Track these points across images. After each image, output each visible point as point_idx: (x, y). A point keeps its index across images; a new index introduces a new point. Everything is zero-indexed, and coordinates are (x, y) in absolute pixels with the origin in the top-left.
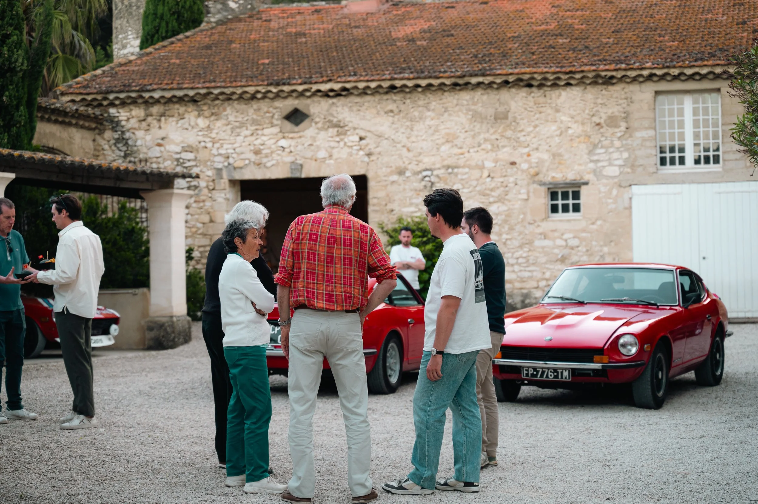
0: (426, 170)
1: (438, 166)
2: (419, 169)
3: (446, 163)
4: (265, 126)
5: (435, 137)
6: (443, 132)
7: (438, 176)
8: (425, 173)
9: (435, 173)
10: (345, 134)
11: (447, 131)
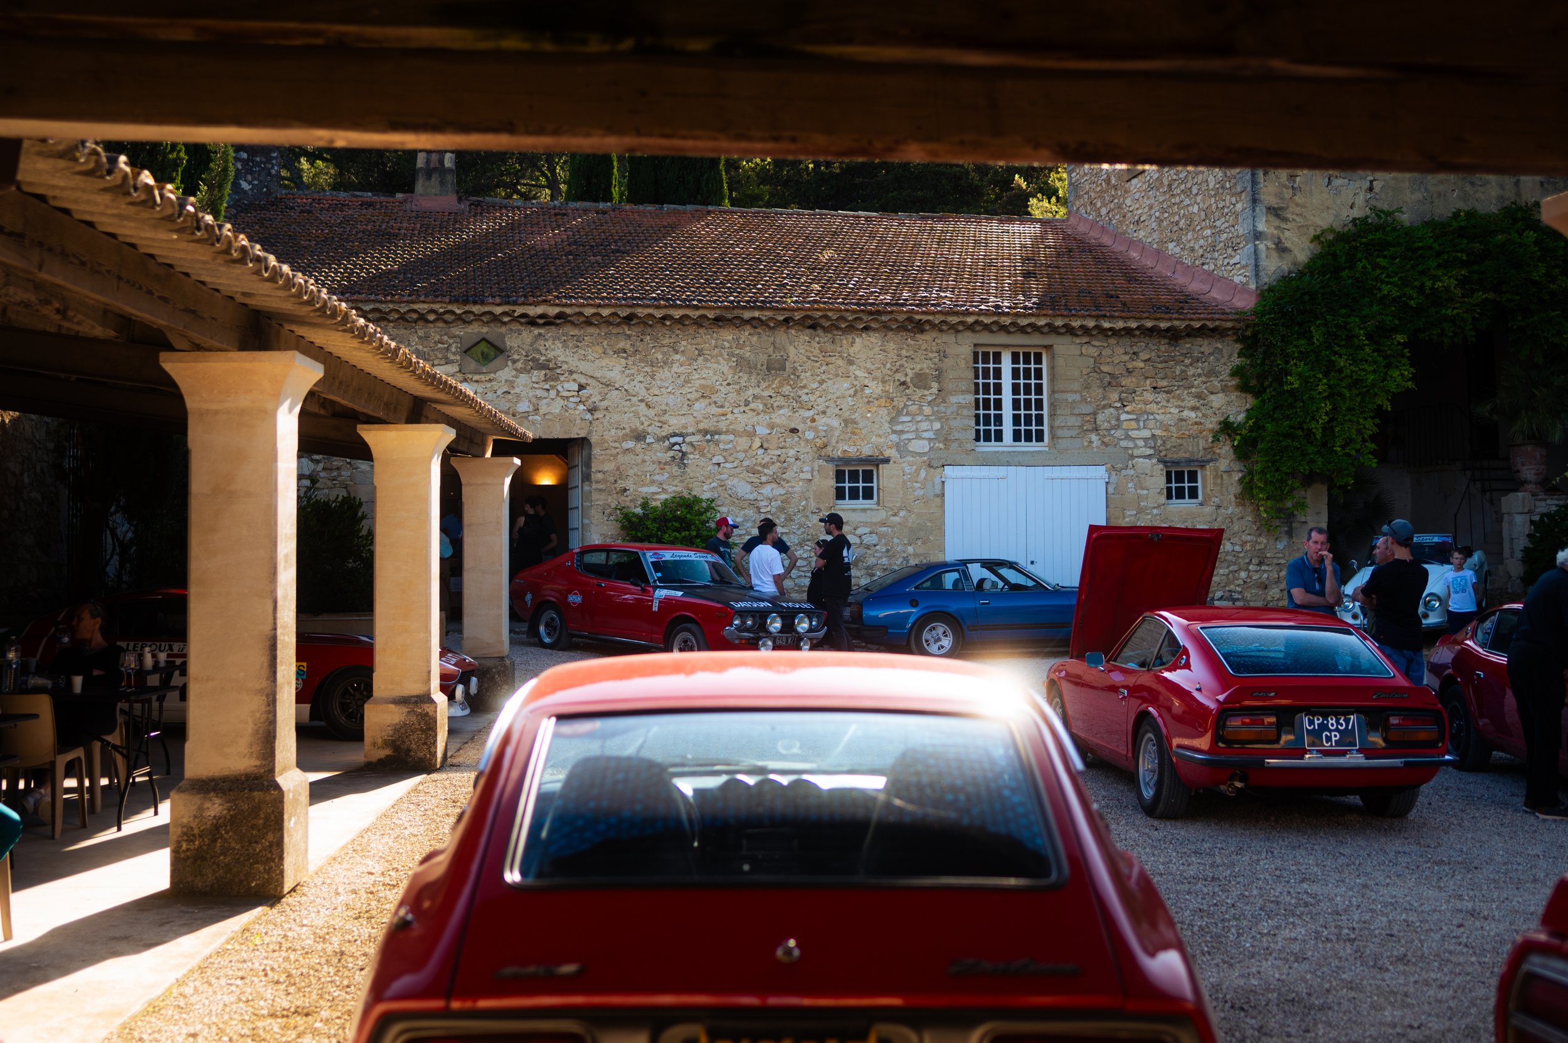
0: (675, 435)
1: (690, 430)
2: (664, 434)
3: (701, 426)
4: (436, 363)
5: (686, 390)
6: (697, 383)
7: (691, 444)
8: (673, 440)
9: (688, 439)
10: (557, 379)
11: (703, 382)
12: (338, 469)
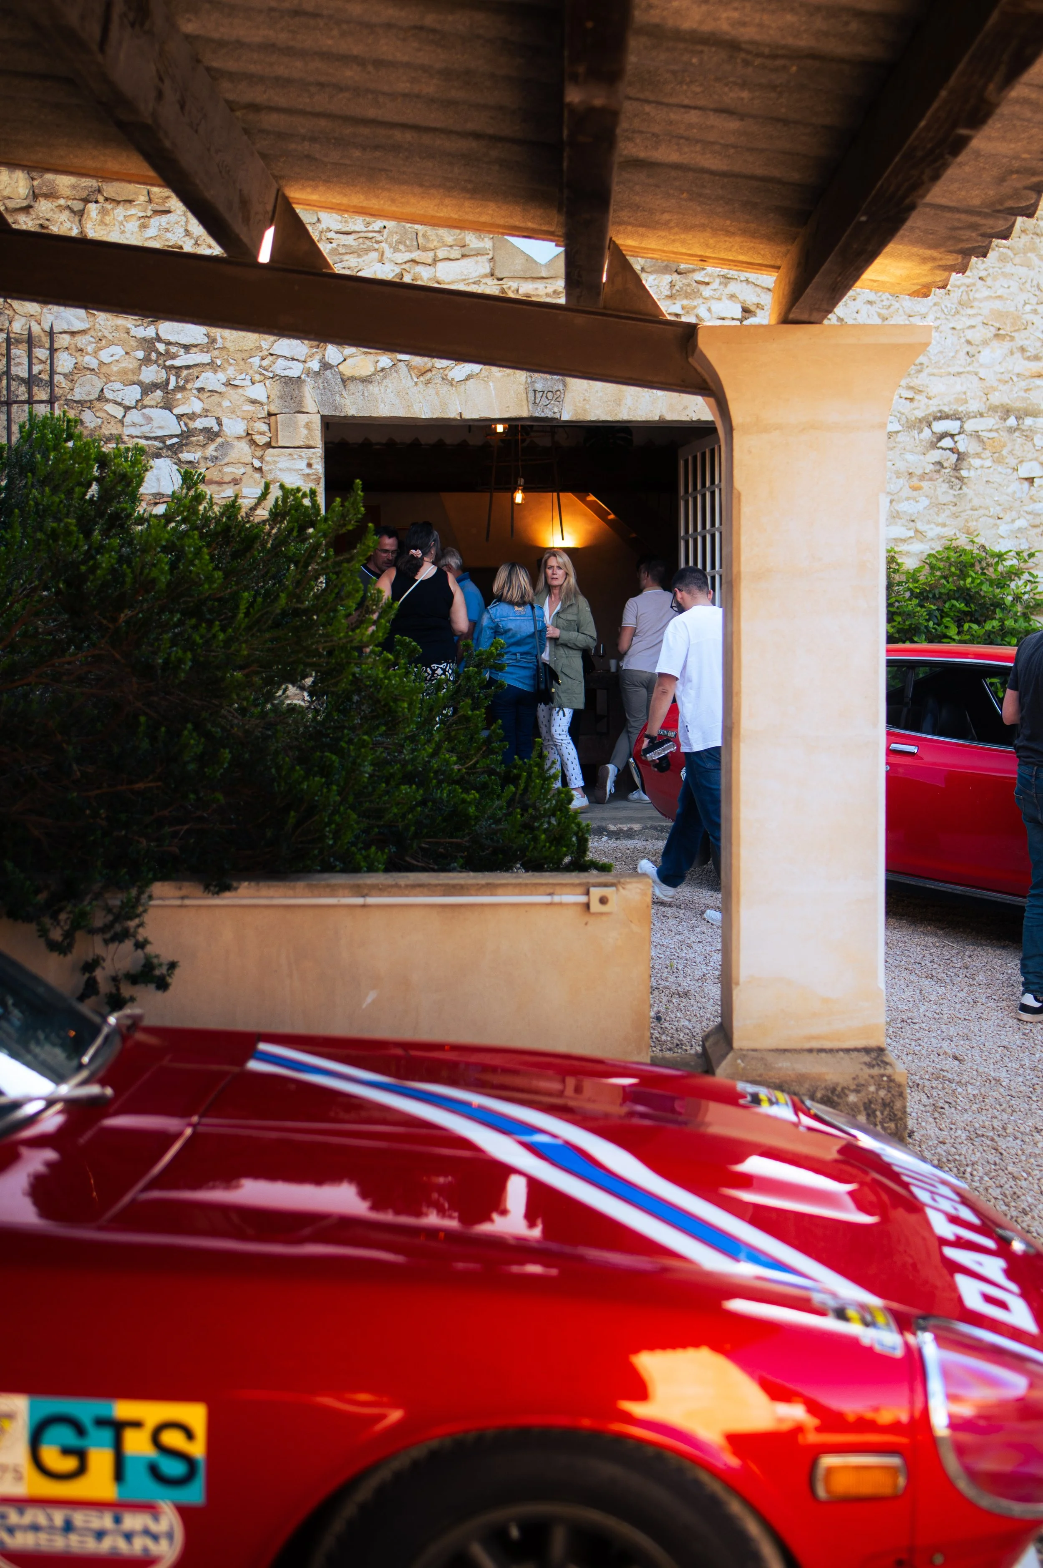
0: (943, 416)
1: (974, 406)
2: (920, 414)
3: (996, 398)
4: (441, 254)
5: (962, 322)
6: (986, 308)
7: (976, 435)
8: (940, 427)
9: (970, 425)
10: (695, 294)
11: (997, 305)
12: (236, 482)
